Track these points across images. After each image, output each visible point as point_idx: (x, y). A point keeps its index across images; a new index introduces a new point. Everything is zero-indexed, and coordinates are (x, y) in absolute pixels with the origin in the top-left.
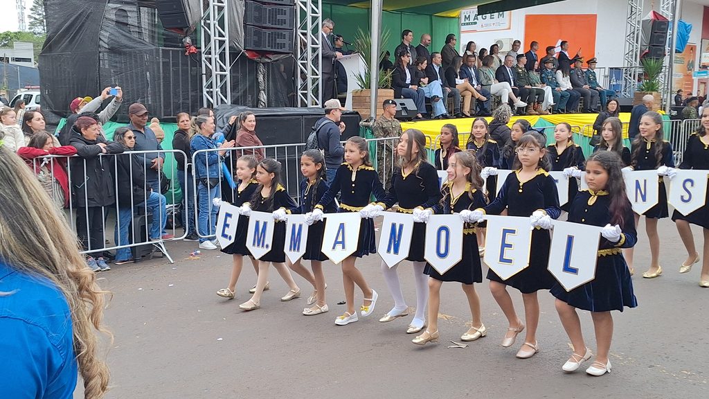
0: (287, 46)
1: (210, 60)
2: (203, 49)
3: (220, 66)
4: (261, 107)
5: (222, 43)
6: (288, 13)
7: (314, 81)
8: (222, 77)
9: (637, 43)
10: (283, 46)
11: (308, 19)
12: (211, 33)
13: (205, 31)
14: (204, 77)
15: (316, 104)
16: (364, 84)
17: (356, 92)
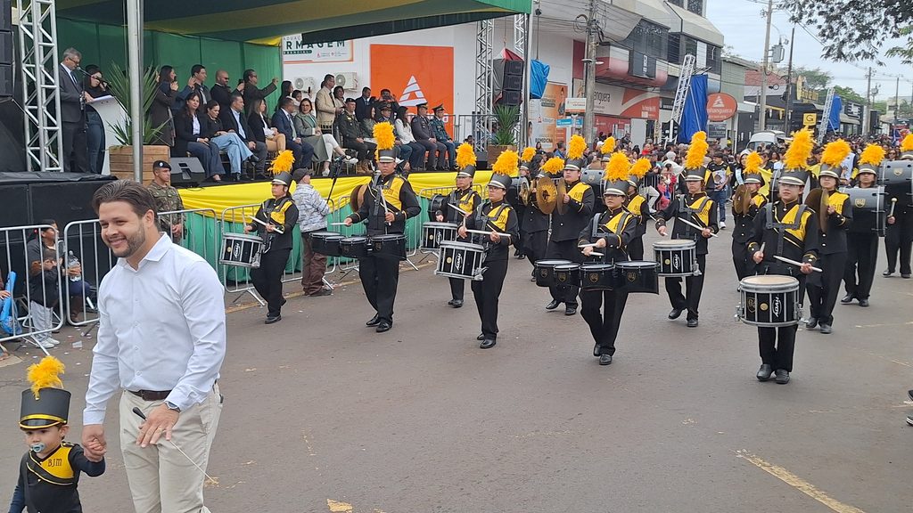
9: (489, 86)
11: (38, 49)
15: (56, 165)
16: (125, 138)
17: (114, 149)
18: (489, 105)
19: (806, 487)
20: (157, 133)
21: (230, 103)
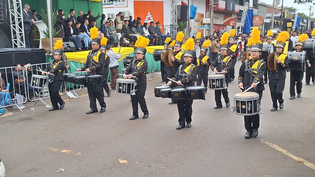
0: (3, 18)
7: (20, 34)
9: (176, 15)
11: (15, 4)
15: (23, 45)
16: (47, 36)
17: (43, 39)
18: (176, 21)
19: (284, 152)
20: (58, 33)
21: (84, 23)
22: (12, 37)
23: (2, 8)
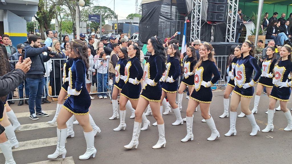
0: (223, 19)
1: (194, 25)
2: (192, 21)
3: (197, 27)
4: (211, 42)
5: (199, 18)
6: (224, 7)
7: (233, 32)
8: (198, 31)
10: (222, 19)
11: (233, 9)
12: (195, 15)
13: (193, 14)
14: (191, 31)
15: (233, 41)
16: (253, 34)
17: (249, 36)
21: (285, 23)
22: (227, 34)
23: (224, 12)
